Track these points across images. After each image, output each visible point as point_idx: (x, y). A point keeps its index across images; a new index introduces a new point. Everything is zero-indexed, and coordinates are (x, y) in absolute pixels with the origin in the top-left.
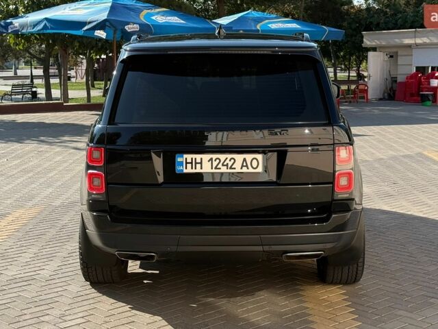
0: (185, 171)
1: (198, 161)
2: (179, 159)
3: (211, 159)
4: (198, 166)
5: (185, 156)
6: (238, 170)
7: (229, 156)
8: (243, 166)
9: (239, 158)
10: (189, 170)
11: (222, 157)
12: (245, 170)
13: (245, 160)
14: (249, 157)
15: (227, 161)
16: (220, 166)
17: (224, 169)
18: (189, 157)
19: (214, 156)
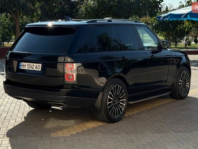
0: (21, 68)
1: (25, 65)
2: (20, 64)
3: (28, 65)
4: (25, 66)
5: (22, 63)
6: (34, 69)
7: (33, 64)
8: (36, 68)
9: (35, 65)
10: (22, 68)
11: (31, 64)
12: (36, 69)
13: (36, 66)
14: (38, 65)
15: (32, 66)
16: (30, 67)
17: (31, 69)
18: (23, 63)
19: (29, 64)
